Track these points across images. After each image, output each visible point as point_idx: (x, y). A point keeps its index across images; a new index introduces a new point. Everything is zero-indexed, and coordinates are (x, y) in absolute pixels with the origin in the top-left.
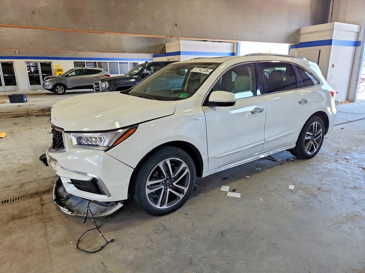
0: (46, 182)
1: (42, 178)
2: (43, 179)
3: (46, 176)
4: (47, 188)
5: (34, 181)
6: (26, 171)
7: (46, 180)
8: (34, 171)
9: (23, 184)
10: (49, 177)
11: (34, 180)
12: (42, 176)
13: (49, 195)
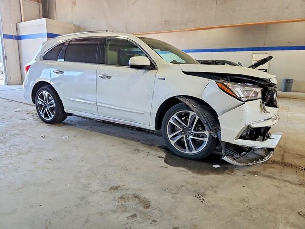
0: (271, 173)
1: (275, 180)
2: (274, 178)
3: (267, 181)
4: (274, 165)
5: (286, 181)
6: (299, 211)
7: (271, 175)
8: (282, 201)
9: (301, 184)
10: (265, 178)
11: (286, 183)
12: (273, 183)
13: (275, 159)
